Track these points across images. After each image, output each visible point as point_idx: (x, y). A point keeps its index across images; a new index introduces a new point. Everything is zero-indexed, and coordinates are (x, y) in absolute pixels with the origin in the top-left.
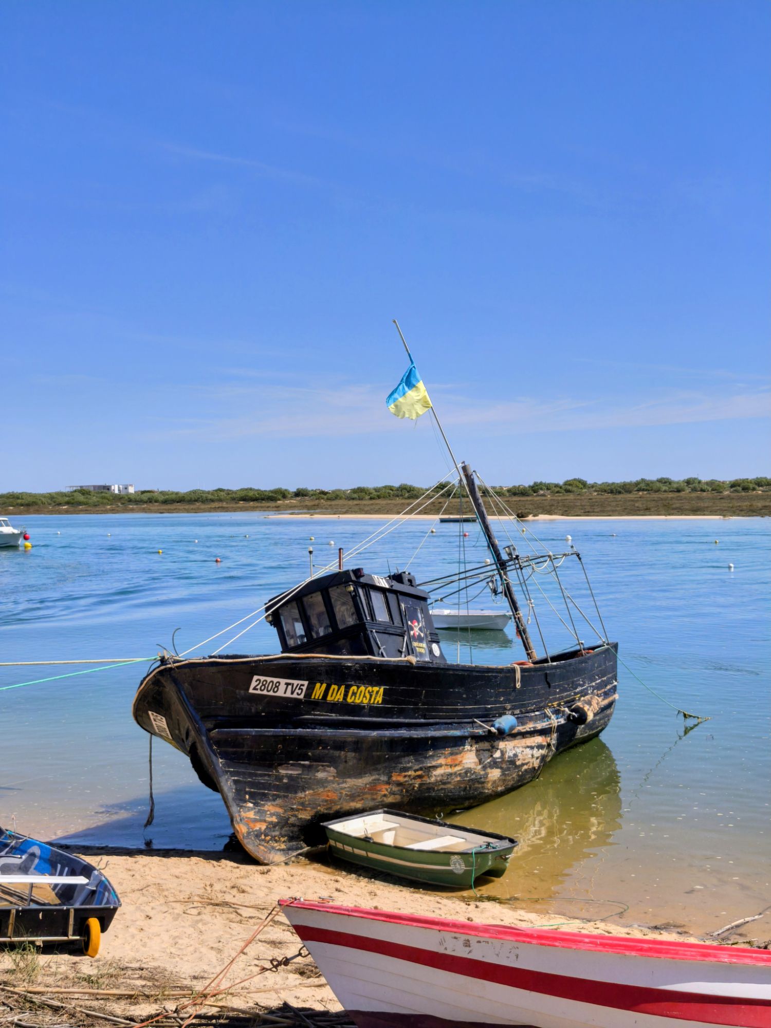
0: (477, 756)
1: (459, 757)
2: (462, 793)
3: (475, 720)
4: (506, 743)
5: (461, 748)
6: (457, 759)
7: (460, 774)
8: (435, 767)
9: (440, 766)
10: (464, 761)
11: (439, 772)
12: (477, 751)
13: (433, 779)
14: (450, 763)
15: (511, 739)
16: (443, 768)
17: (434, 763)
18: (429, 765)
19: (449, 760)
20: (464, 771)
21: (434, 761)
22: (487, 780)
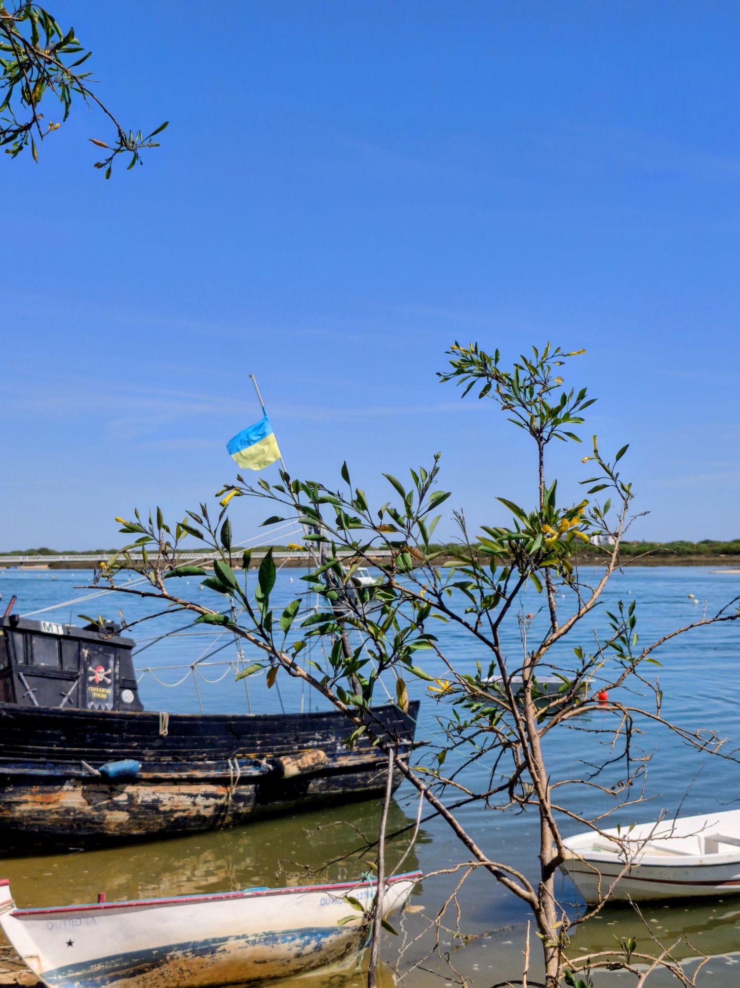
0: (84, 796)
1: (54, 796)
2: (68, 831)
3: (83, 762)
4: (140, 787)
5: (57, 788)
6: (50, 798)
7: (57, 813)
8: (18, 803)
9: (26, 802)
10: (62, 800)
11: (23, 807)
12: (84, 791)
13: (17, 815)
14: (40, 800)
15: (150, 784)
16: (30, 804)
17: (15, 799)
18: (8, 800)
19: (39, 798)
20: (63, 810)
21: (16, 797)
22: (106, 821)
